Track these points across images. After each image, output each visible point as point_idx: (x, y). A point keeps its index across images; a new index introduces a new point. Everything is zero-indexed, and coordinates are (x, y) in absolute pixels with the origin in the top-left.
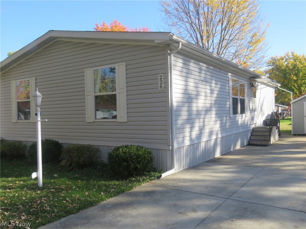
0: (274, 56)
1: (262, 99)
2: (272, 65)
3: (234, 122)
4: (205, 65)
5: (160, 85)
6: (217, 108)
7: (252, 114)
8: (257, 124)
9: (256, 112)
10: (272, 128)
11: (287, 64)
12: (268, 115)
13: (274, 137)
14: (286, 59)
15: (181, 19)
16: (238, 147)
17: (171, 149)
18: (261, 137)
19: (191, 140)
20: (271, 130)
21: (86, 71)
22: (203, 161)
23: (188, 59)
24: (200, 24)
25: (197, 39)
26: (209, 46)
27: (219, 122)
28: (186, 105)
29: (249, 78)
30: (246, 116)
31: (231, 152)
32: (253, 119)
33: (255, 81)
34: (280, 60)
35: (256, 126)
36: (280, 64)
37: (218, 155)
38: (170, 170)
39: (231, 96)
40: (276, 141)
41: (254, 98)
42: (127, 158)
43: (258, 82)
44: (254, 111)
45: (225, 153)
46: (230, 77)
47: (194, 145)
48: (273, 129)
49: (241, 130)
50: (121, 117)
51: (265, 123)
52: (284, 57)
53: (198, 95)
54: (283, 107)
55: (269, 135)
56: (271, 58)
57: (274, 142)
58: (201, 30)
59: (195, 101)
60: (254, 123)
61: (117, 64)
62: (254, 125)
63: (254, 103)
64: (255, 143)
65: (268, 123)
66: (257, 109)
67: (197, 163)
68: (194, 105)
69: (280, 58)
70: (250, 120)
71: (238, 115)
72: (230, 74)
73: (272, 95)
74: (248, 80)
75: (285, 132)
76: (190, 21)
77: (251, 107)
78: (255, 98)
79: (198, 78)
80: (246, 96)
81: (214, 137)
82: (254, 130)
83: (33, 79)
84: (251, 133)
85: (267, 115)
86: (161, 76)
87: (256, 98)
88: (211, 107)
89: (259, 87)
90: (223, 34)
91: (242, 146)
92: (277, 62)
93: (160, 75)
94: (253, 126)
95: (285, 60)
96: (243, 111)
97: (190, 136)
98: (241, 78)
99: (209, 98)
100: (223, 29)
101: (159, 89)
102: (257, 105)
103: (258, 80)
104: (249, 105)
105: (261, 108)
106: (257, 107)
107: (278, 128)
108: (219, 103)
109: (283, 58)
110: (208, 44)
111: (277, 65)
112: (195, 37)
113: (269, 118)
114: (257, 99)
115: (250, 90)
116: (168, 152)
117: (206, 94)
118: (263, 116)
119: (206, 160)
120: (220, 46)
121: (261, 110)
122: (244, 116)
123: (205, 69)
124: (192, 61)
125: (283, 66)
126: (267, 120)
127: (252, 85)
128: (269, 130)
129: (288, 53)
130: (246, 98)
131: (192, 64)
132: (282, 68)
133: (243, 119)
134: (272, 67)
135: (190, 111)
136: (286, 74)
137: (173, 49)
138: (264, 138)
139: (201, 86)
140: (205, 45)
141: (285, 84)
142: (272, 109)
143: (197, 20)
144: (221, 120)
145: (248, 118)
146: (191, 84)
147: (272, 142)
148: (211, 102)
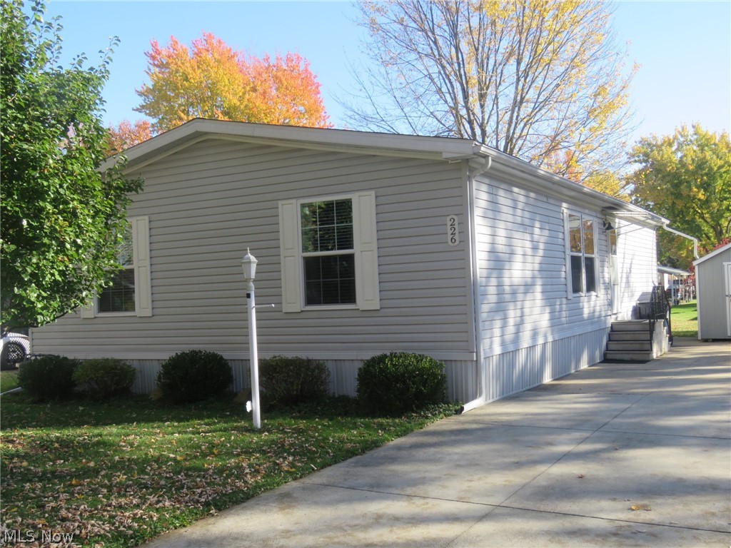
1: (628, 258)
2: (643, 159)
3: (576, 311)
4: (522, 192)
5: (450, 237)
6: (544, 279)
8: (619, 315)
10: (654, 323)
11: (681, 158)
12: (644, 294)
13: (660, 343)
14: (680, 145)
15: (412, 47)
16: (584, 365)
17: (475, 359)
18: (631, 344)
19: (503, 344)
20: (654, 327)
21: (283, 205)
22: (524, 389)
23: (495, 184)
24: (461, 59)
25: (455, 99)
26: (486, 117)
27: (548, 310)
28: (495, 274)
29: (600, 209)
30: (597, 296)
31: (570, 374)
32: (610, 304)
33: (614, 216)
34: (663, 148)
35: (619, 319)
36: (662, 157)
37: (547, 379)
38: (473, 400)
39: (569, 253)
40: (664, 353)
41: (612, 254)
42: (403, 375)
43: (621, 218)
44: (614, 285)
45: (561, 376)
46: (565, 211)
47: (509, 355)
48: (657, 325)
49: (589, 329)
50: (366, 300)
51: (638, 312)
52: (674, 139)
53: (512, 253)
54: (675, 274)
55: (649, 339)
56: (641, 142)
57: (659, 354)
58: (463, 74)
59: (507, 265)
60: (615, 312)
61: (357, 194)
62: (614, 317)
63: (612, 266)
64: (618, 357)
65: (643, 312)
66: (619, 281)
67: (514, 392)
68: (506, 273)
69: (665, 142)
70: (606, 306)
71: (583, 294)
72: (565, 205)
73: (651, 243)
74: (599, 215)
75: (682, 336)
76: (436, 53)
77: (606, 275)
78: (613, 256)
79: (510, 218)
80: (596, 250)
81: (541, 341)
82: (616, 328)
83: (144, 220)
84: (609, 335)
85: (640, 294)
86: (452, 220)
87: (616, 254)
88: (533, 278)
89: (622, 231)
90: (520, 87)
91: (591, 363)
92: (656, 152)
93: (450, 217)
94: (611, 320)
95: (675, 147)
96: (591, 286)
97: (502, 336)
98: (587, 211)
99: (529, 259)
100: (520, 73)
101: (449, 245)
102: (620, 270)
103: (621, 213)
104: (603, 272)
105: (627, 278)
106: (619, 275)
107: (668, 324)
108: (547, 271)
109: (671, 141)
110: (483, 112)
111: (655, 160)
112: (450, 94)
113: (649, 301)
114: (618, 258)
115: (603, 237)
116: (469, 364)
117: (524, 251)
118: (632, 296)
119: (529, 387)
120: (514, 118)
121: (628, 282)
122: (593, 298)
123: (522, 199)
124: (503, 186)
125: (671, 162)
126: (641, 306)
127: (607, 225)
128: (648, 328)
129: (683, 129)
130: (595, 256)
131: (501, 193)
132: (668, 169)
133: (592, 303)
134: (644, 164)
135: (500, 286)
136: (680, 183)
137: (476, 169)
138: (637, 346)
139: (517, 235)
140: (474, 114)
141: (676, 212)
142: (651, 280)
143: (453, 50)
144: (552, 305)
145: (602, 301)
146: (502, 232)
147: (656, 353)
148: (534, 267)
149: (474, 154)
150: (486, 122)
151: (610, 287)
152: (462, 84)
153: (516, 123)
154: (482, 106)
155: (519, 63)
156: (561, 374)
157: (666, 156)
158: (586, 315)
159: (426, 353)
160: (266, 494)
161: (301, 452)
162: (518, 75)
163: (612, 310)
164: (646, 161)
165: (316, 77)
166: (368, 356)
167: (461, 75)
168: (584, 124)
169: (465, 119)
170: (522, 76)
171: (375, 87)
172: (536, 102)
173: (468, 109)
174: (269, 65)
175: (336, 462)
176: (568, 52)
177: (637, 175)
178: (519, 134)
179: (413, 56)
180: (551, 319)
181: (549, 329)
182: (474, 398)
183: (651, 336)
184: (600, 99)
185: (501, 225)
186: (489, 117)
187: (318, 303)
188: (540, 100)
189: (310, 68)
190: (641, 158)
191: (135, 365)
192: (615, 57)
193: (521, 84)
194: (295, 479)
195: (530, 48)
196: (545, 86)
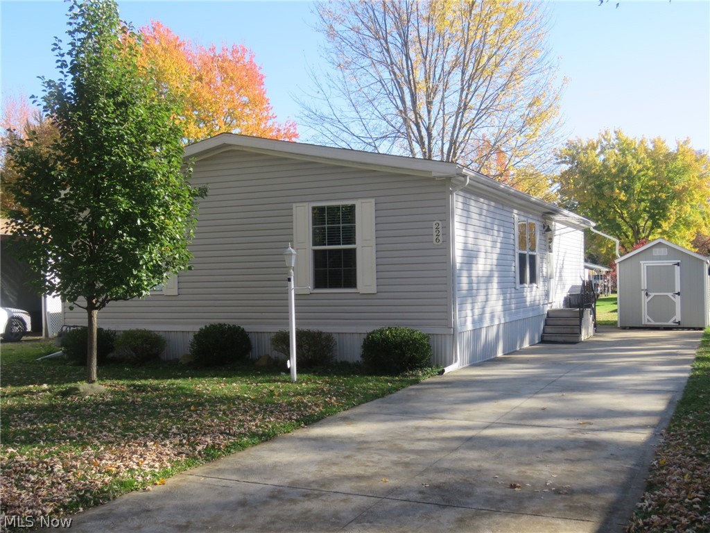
0: (573, 138)
1: (561, 254)
2: (569, 160)
3: (521, 299)
4: (486, 202)
5: (435, 237)
6: (500, 272)
7: (546, 284)
8: (554, 304)
9: (552, 282)
10: (583, 311)
11: (604, 160)
12: (573, 287)
13: (587, 328)
14: (603, 148)
16: (526, 345)
17: (452, 333)
18: (564, 328)
19: (473, 322)
20: (582, 315)
21: (297, 207)
22: (484, 360)
23: (468, 196)
24: (410, 66)
25: (404, 103)
26: (433, 120)
27: (501, 297)
28: (467, 267)
29: (541, 214)
30: (537, 287)
31: (516, 351)
32: (547, 295)
33: (552, 220)
34: (588, 151)
35: (554, 308)
36: (587, 160)
37: (500, 354)
39: (518, 251)
40: (590, 337)
41: (549, 252)
42: (400, 344)
43: (556, 221)
44: (550, 278)
46: (516, 216)
47: (477, 331)
48: (585, 313)
49: (531, 314)
50: (366, 286)
51: (569, 302)
52: (597, 143)
53: (478, 251)
54: (596, 270)
55: (579, 324)
56: (567, 144)
57: (586, 337)
58: (412, 79)
59: (475, 261)
60: (550, 301)
61: (360, 201)
62: (549, 305)
63: (549, 262)
64: (553, 339)
65: (573, 302)
66: (554, 275)
68: (474, 266)
69: (589, 145)
70: (544, 296)
71: (527, 285)
72: (515, 211)
73: (579, 246)
74: (540, 219)
75: (604, 324)
76: (388, 60)
77: (545, 270)
78: (550, 254)
79: (477, 223)
80: (537, 249)
81: (496, 322)
82: (551, 315)
84: (546, 320)
85: (570, 286)
86: (437, 225)
87: (551, 252)
88: (492, 271)
89: (557, 233)
90: (464, 95)
91: (532, 343)
92: (581, 154)
93: (436, 222)
94: (548, 308)
95: (599, 150)
96: (533, 279)
97: (473, 316)
98: (531, 216)
99: (489, 255)
100: (464, 83)
101: (434, 244)
102: (555, 266)
103: (557, 217)
104: (542, 267)
105: (560, 272)
106: (554, 271)
107: (594, 313)
108: (502, 264)
109: (595, 145)
110: (429, 116)
111: (581, 161)
113: (579, 293)
114: (554, 256)
115: (543, 238)
116: (448, 337)
117: (486, 250)
118: (564, 288)
119: (488, 359)
120: (458, 123)
121: (561, 276)
122: (534, 288)
123: (485, 207)
124: (473, 198)
125: (595, 165)
126: (571, 297)
127: (546, 228)
128: (578, 315)
129: (606, 132)
130: (537, 253)
131: (472, 203)
132: (593, 172)
133: (533, 293)
134: (570, 165)
135: (470, 277)
136: (603, 184)
137: (457, 185)
138: (568, 330)
139: (481, 236)
140: (420, 117)
141: (599, 211)
142: (579, 275)
143: (404, 58)
144: (504, 294)
145: (540, 292)
146: (471, 234)
147: (584, 337)
148: (492, 262)
149: (457, 174)
150: (432, 126)
151: (547, 279)
152: (411, 89)
153: (459, 129)
154: (429, 112)
155: (463, 73)
156: (511, 350)
157: (590, 159)
158: (528, 304)
159: (415, 328)
160: (332, 417)
161: (339, 395)
162: (462, 84)
163: (548, 300)
164: (572, 162)
165: (260, 68)
166: (370, 330)
167: (410, 81)
168: (520, 131)
169: (413, 122)
170: (466, 85)
171: (333, 90)
172: (479, 109)
173: (416, 113)
174: (214, 56)
175: (367, 402)
176: (508, 66)
177: (563, 175)
178: (461, 139)
179: (368, 61)
180: (504, 305)
181: (502, 314)
182: (451, 363)
183: (581, 322)
184: (535, 108)
185: (470, 228)
186: (435, 121)
187: (325, 287)
188: (482, 108)
189: (254, 60)
190: (567, 160)
191: (163, 335)
192: (548, 70)
193: (465, 93)
194: (344, 410)
195: (473, 60)
196: (486, 96)
